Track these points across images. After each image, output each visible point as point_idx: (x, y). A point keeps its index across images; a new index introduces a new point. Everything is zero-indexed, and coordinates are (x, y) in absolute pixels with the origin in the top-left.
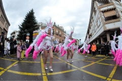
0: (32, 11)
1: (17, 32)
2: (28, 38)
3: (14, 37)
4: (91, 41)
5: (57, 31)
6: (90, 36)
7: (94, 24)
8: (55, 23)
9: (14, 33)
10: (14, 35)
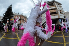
0: (11, 6)
2: (8, 21)
5: (23, 18)
7: (43, 15)
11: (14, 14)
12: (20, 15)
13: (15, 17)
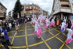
1: (12, 11)
2: (18, 16)
3: (10, 14)
4: (54, 14)
5: (35, 8)
6: (54, 11)
7: (55, 5)
8: (33, 3)
9: (10, 12)
10: (10, 13)
11: (25, 5)
12: (31, 5)
13: (26, 8)
